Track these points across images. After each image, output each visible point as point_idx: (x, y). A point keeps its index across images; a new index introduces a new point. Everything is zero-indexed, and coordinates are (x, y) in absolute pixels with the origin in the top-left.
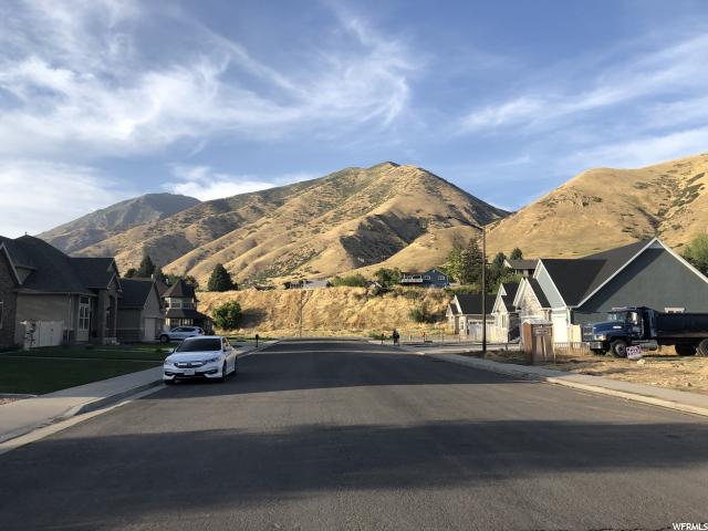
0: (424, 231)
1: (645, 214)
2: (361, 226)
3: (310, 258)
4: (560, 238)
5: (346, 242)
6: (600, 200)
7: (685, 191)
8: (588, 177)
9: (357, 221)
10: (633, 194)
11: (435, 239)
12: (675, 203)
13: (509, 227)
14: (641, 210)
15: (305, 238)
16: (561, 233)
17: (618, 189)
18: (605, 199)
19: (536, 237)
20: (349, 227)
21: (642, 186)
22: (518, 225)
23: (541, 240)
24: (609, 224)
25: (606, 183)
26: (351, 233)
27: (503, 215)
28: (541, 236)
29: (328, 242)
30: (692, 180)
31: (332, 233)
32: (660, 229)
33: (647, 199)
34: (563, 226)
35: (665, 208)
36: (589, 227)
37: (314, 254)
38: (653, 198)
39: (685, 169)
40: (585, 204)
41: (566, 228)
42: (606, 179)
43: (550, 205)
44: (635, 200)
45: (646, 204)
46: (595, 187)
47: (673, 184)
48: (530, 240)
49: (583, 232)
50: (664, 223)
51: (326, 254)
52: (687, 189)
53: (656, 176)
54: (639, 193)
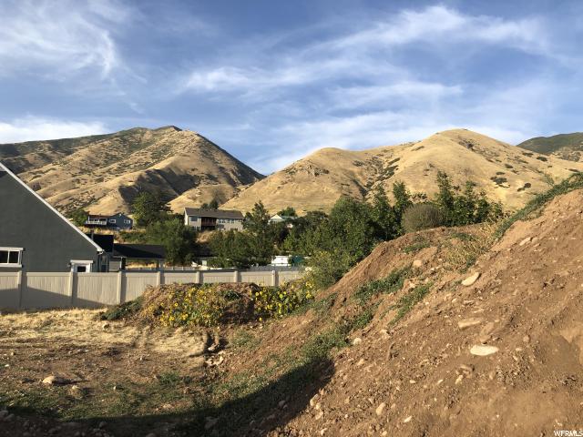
0: (195, 186)
1: (358, 185)
2: (140, 178)
3: (89, 204)
4: (295, 199)
5: (125, 192)
6: (327, 172)
7: (386, 170)
8: (322, 153)
9: (137, 173)
10: (351, 169)
11: (200, 193)
12: (379, 179)
13: (260, 188)
14: (356, 182)
15: (88, 185)
16: (297, 195)
17: (341, 164)
18: (331, 172)
19: (278, 197)
20: (129, 178)
21: (358, 164)
22: (267, 187)
23: (281, 200)
24: (332, 191)
25: (333, 159)
26: (130, 184)
27: (261, 177)
28: (283, 196)
29: (108, 190)
30: (392, 162)
31: (113, 182)
32: (367, 197)
33: (361, 174)
34: (299, 190)
35: (371, 181)
36: (317, 192)
37: (93, 200)
38: (365, 174)
39: (387, 155)
40: (316, 174)
41: (302, 192)
42: (334, 156)
43: (291, 173)
44: (352, 173)
45: (359, 177)
46: (325, 162)
47: (379, 164)
48: (275, 199)
49: (313, 196)
50: (370, 193)
51: (103, 201)
52: (388, 169)
53: (369, 158)
54: (356, 169)
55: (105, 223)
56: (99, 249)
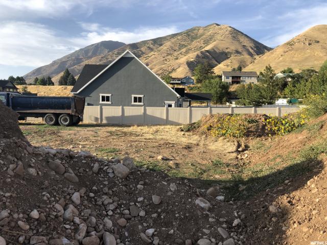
0: (228, 58)
2: (198, 56)
3: (172, 72)
4: (293, 62)
5: (190, 65)
6: (318, 42)
8: (314, 29)
9: (196, 53)
11: (231, 62)
13: (268, 56)
15: (171, 62)
16: (294, 59)
18: (321, 41)
19: (281, 62)
20: (192, 56)
22: (273, 55)
23: (283, 63)
24: (321, 55)
25: (323, 33)
26: (192, 60)
27: (269, 49)
28: (284, 61)
29: (181, 64)
31: (183, 60)
34: (296, 56)
36: (309, 56)
37: (174, 70)
40: (309, 44)
41: (298, 57)
42: (324, 30)
43: (291, 45)
46: (316, 35)
48: (278, 63)
49: (306, 59)
51: (179, 70)
55: (180, 82)
56: (178, 95)
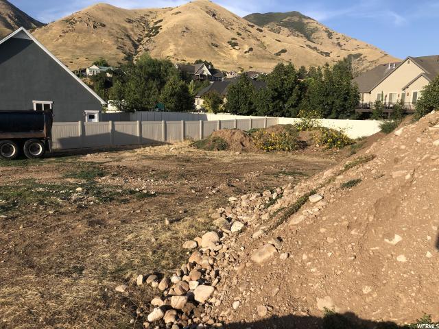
1: (130, 39)
4: (77, 48)
6: (104, 26)
7: (152, 29)
8: (97, 8)
10: (124, 25)
12: (147, 35)
13: (41, 34)
14: (128, 36)
16: (78, 44)
17: (116, 21)
18: (107, 26)
19: (61, 45)
21: (130, 21)
22: (48, 34)
23: (64, 48)
24: (109, 43)
25: (108, 14)
27: (40, 25)
28: (65, 44)
30: (156, 23)
32: (138, 50)
33: (132, 30)
34: (80, 40)
35: (141, 37)
36: (96, 43)
38: (135, 30)
39: (152, 15)
40: (95, 27)
41: (83, 41)
42: (109, 12)
43: (72, 23)
44: (125, 29)
45: (131, 33)
46: (102, 17)
47: (147, 23)
48: (57, 46)
49: (93, 46)
50: (141, 46)
52: (153, 28)
53: (138, 17)
54: (128, 26)
